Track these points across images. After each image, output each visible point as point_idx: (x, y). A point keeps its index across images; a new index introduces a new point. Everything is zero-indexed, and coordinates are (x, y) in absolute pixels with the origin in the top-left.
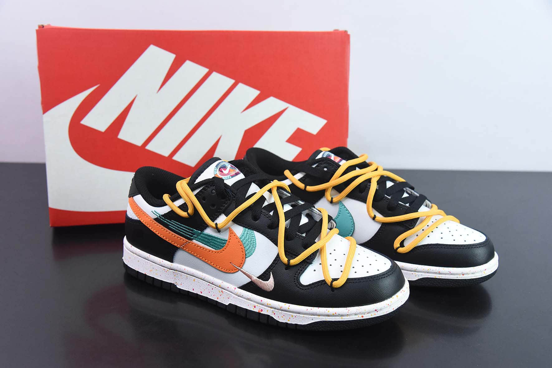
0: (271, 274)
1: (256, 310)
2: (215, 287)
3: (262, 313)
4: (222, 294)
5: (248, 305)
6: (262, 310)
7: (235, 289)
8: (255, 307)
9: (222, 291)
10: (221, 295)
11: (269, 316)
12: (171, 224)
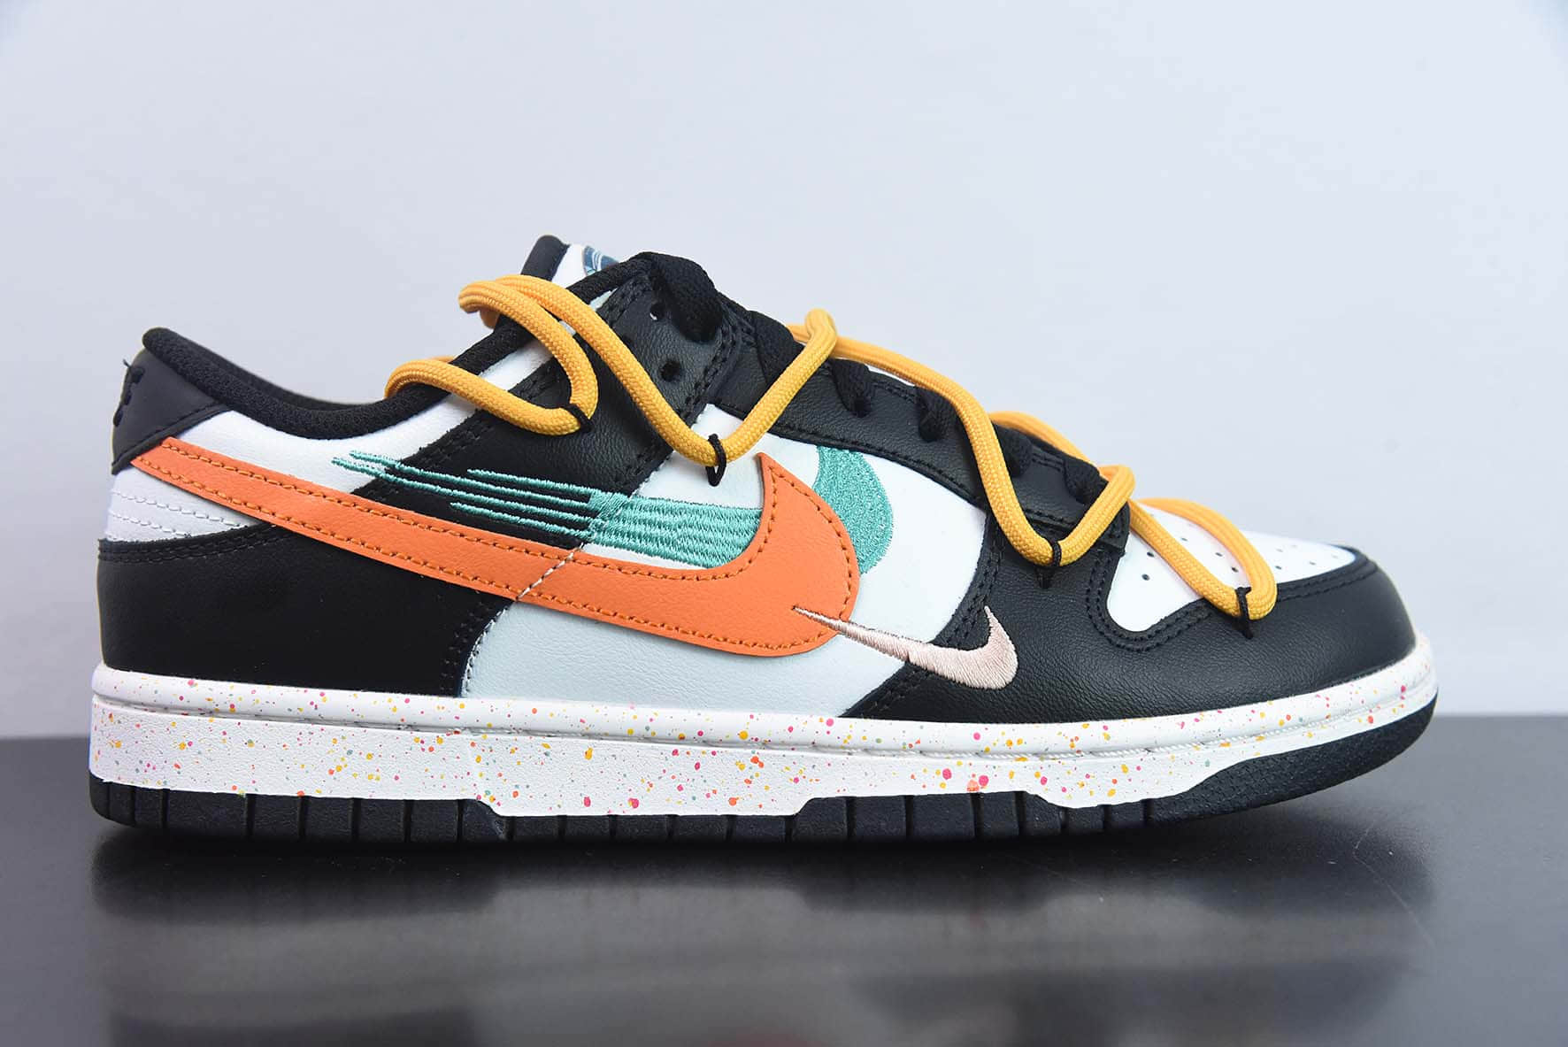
0: (990, 615)
1: (958, 786)
2: (714, 753)
3: (986, 790)
4: (761, 770)
5: (913, 777)
6: (984, 780)
7: (830, 723)
8: (947, 774)
9: (755, 760)
10: (748, 782)
11: (1020, 796)
12: (461, 493)
